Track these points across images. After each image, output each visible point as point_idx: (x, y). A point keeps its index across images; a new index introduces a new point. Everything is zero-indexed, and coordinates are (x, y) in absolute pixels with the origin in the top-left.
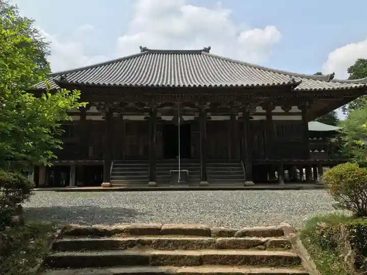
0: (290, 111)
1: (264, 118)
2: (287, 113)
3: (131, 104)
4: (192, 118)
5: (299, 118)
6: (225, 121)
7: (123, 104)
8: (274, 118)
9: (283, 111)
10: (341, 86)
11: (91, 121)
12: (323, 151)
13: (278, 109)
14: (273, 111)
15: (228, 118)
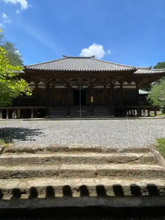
0: (131, 84)
1: (119, 87)
2: (130, 85)
3: (58, 80)
4: (87, 87)
5: (135, 87)
6: (102, 88)
7: (54, 80)
8: (124, 87)
9: (128, 84)
10: (155, 72)
11: (40, 88)
12: (142, 102)
13: (126, 83)
14: (123, 84)
15: (103, 87)
